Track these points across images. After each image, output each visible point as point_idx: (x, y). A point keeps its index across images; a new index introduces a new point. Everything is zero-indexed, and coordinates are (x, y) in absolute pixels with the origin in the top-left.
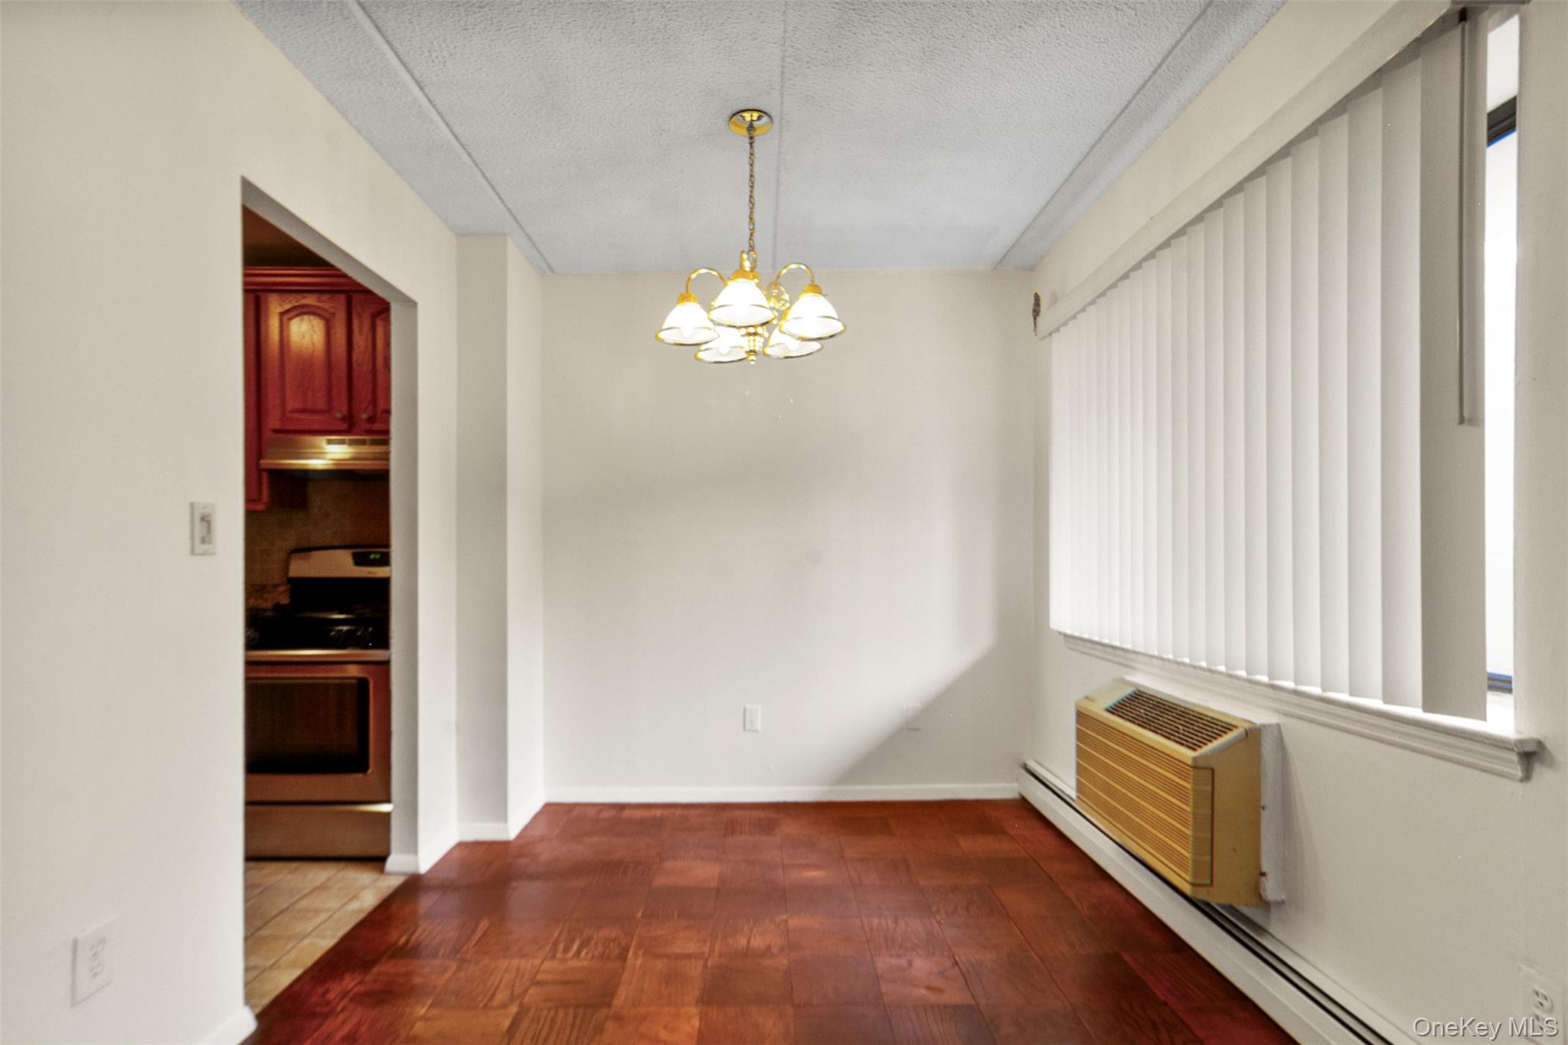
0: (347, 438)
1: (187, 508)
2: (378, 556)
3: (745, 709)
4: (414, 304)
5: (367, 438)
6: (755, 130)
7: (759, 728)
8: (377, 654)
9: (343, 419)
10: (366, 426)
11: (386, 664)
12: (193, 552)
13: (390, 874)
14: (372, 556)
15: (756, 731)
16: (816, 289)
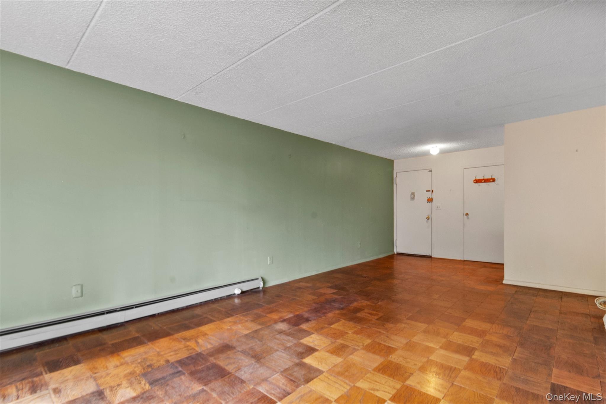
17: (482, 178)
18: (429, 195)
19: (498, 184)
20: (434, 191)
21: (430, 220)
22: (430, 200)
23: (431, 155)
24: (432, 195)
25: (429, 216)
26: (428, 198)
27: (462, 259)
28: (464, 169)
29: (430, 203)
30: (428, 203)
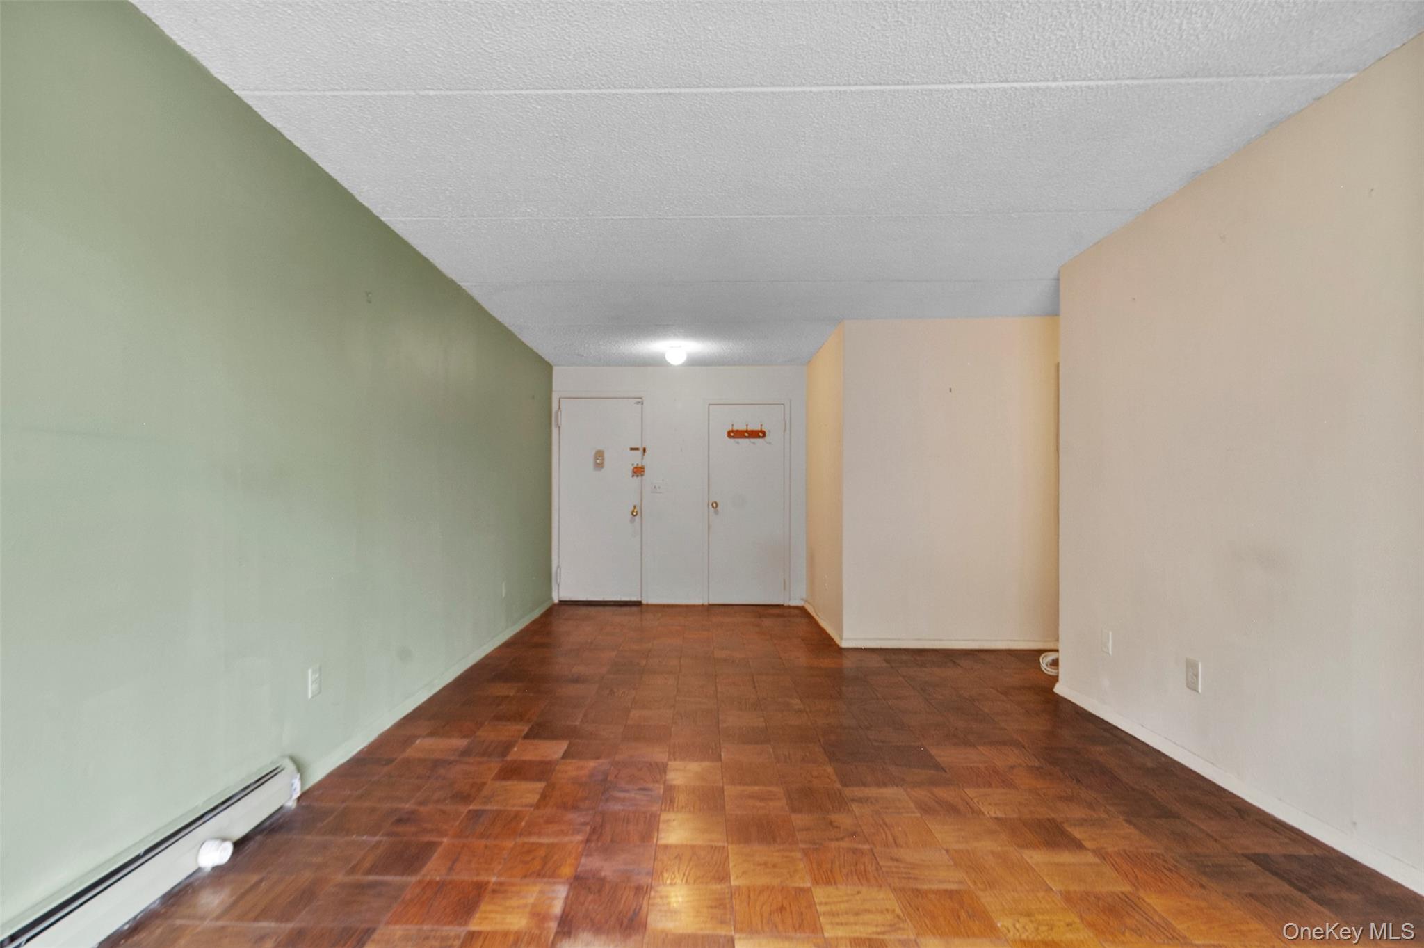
17: (743, 428)
18: (636, 459)
19: (771, 444)
20: (647, 451)
21: (638, 519)
22: (639, 469)
24: (642, 459)
25: (638, 509)
26: (635, 465)
27: (706, 603)
28: (710, 405)
29: (640, 478)
30: (635, 478)
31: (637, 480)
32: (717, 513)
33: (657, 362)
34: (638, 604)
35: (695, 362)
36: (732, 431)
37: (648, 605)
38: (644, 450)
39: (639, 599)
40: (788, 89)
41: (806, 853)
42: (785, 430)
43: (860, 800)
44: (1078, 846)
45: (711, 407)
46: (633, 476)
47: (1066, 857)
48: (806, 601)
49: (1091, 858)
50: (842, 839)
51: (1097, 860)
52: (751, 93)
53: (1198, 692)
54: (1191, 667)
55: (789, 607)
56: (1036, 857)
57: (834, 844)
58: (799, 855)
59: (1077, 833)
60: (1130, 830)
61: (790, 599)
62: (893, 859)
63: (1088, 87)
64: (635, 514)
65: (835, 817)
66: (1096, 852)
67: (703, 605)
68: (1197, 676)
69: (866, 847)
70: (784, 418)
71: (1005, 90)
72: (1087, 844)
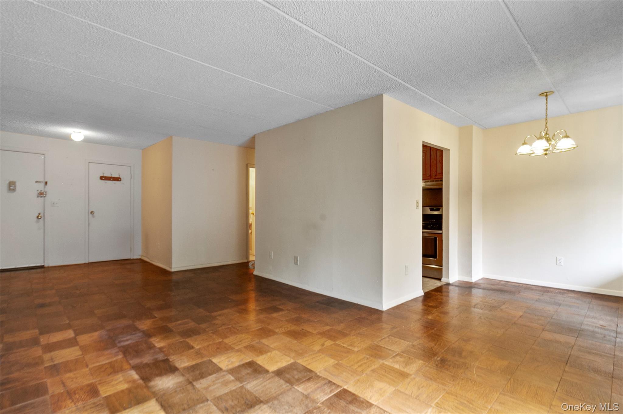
0: (429, 180)
1: (416, 201)
2: (436, 209)
3: (557, 258)
4: (449, 150)
5: (434, 180)
6: (548, 96)
7: (563, 265)
8: (440, 232)
9: (429, 176)
10: (434, 177)
11: (442, 234)
12: (416, 208)
13: (442, 282)
14: (434, 209)
15: (562, 265)
16: (567, 137)
17: (109, 175)
18: (41, 187)
19: (123, 184)
20: (48, 183)
21: (41, 220)
22: (41, 194)
23: (72, 140)
24: (45, 188)
25: (42, 215)
26: (39, 191)
27: (87, 262)
28: (89, 162)
29: (42, 198)
30: (39, 198)
31: (41, 200)
32: (93, 217)
33: (67, 138)
34: (42, 267)
35: (87, 141)
36: (103, 177)
37: (48, 267)
38: (46, 183)
39: (43, 264)
40: (206, 65)
41: (213, 333)
42: (131, 179)
43: (220, 315)
44: (282, 310)
45: (90, 163)
46: (38, 197)
47: (281, 313)
48: (142, 256)
49: (286, 312)
50: (221, 326)
51: (288, 312)
52: (193, 61)
53: (297, 265)
54: (296, 258)
55: (133, 259)
56: (275, 315)
57: (220, 329)
58: (211, 334)
59: (280, 307)
60: (291, 304)
61: (133, 256)
62: (240, 327)
63: (286, 94)
64: (40, 218)
65: (214, 322)
66: (287, 310)
67: (85, 264)
68: (297, 260)
69: (230, 326)
70: (131, 173)
71: (267, 87)
72: (285, 309)
